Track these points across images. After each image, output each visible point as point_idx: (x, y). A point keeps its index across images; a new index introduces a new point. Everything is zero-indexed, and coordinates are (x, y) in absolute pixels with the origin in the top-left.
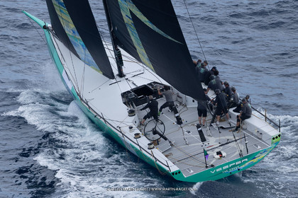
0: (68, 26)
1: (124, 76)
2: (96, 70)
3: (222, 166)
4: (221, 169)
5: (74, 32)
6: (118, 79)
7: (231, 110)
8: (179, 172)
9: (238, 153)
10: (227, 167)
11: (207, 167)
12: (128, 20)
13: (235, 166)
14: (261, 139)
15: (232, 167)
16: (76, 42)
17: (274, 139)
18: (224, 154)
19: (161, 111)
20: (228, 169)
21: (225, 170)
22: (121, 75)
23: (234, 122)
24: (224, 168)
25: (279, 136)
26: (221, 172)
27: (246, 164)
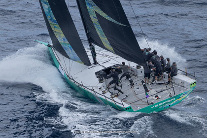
0: (60, 36)
1: (97, 63)
2: (80, 62)
3: (158, 104)
4: (157, 105)
5: (64, 40)
6: (93, 65)
7: (165, 73)
8: (130, 108)
9: (168, 95)
10: (162, 104)
11: (148, 104)
12: (94, 20)
13: (167, 103)
14: (183, 87)
15: (165, 104)
16: (66, 46)
17: (191, 85)
18: (160, 97)
19: (120, 79)
20: (162, 105)
21: (161, 106)
22: (96, 63)
23: (166, 80)
24: (160, 104)
25: (195, 82)
26: (158, 108)
27: (175, 102)
